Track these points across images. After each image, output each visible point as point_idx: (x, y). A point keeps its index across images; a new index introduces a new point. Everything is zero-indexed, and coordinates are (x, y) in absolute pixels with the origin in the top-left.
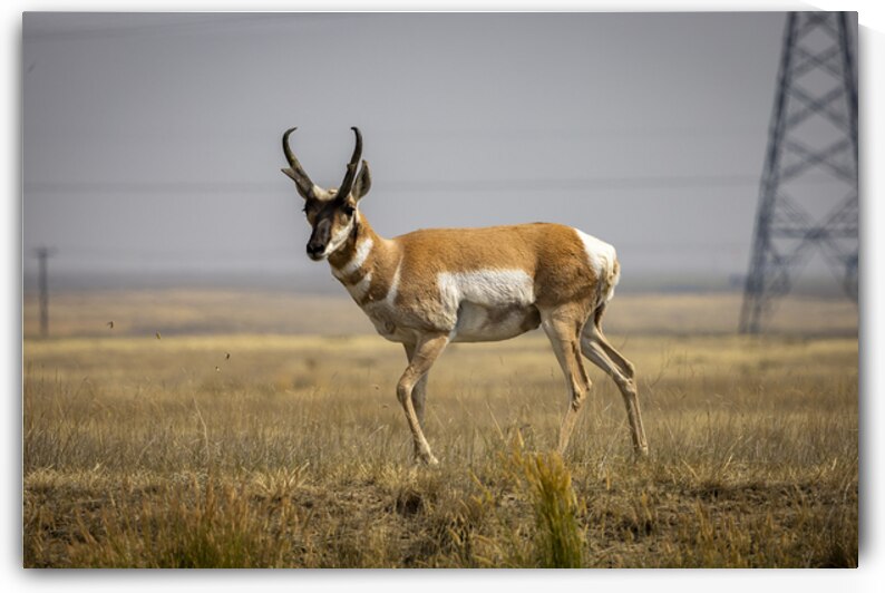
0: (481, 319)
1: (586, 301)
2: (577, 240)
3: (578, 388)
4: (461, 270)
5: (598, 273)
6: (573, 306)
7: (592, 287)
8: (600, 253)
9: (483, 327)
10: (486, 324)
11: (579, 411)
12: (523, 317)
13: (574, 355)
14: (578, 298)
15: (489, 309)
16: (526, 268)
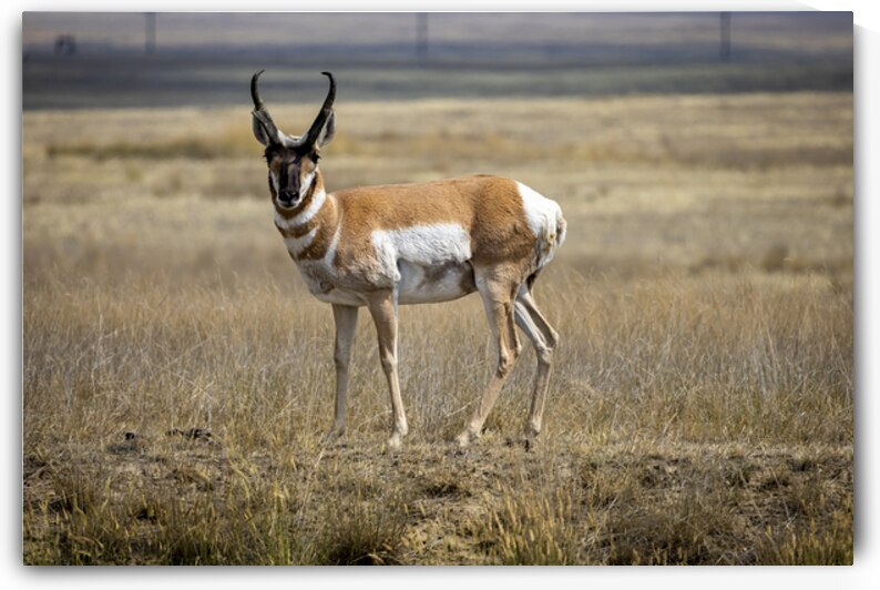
0: (418, 278)
1: (524, 260)
2: (516, 197)
3: (506, 353)
4: (394, 228)
5: (536, 232)
6: (509, 266)
7: (529, 246)
8: (541, 210)
9: (419, 287)
10: (423, 283)
11: (505, 377)
12: (460, 275)
13: (506, 318)
14: (515, 257)
15: (426, 267)
16: (462, 221)
